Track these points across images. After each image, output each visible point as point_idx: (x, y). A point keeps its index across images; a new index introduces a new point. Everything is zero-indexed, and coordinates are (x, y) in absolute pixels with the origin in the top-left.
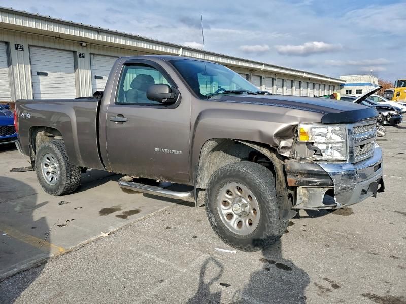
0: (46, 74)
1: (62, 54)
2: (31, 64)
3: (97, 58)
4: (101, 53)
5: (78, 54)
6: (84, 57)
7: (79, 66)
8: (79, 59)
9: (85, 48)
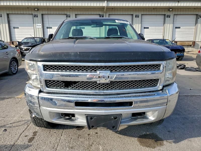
0: (148, 28)
1: (158, 17)
2: (141, 24)
3: (178, 16)
4: (182, 13)
5: (166, 16)
6: (170, 17)
7: (166, 22)
8: (166, 18)
9: (171, 12)
